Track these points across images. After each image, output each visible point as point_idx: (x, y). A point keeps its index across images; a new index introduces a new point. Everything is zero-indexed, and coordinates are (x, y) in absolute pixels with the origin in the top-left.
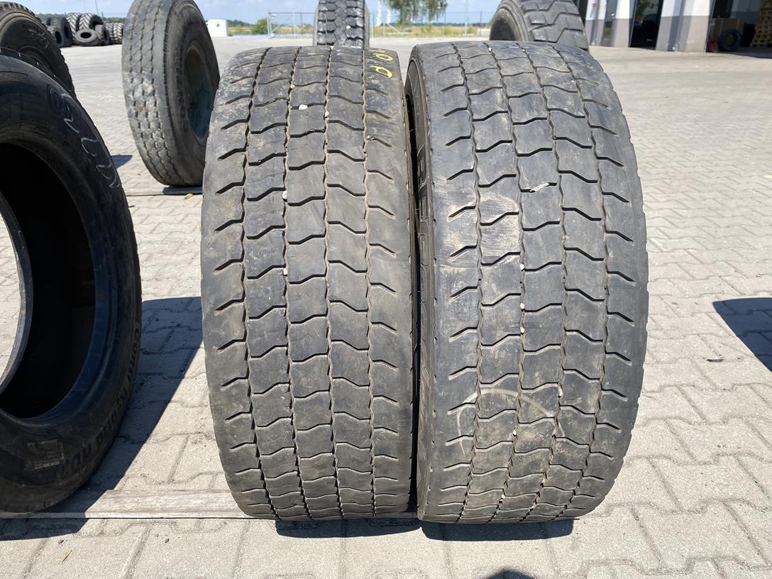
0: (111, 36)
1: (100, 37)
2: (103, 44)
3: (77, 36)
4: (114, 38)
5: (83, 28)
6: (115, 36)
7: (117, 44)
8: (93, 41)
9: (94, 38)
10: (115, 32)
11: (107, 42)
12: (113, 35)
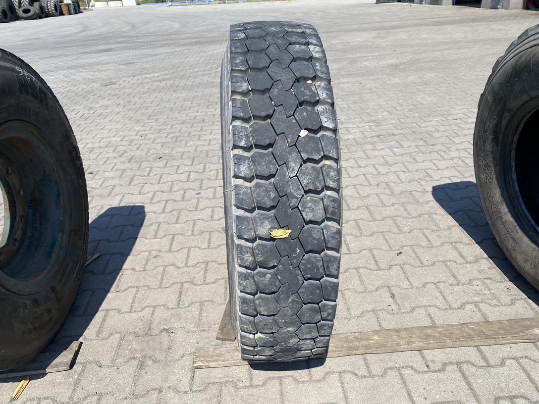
0: (46, 10)
1: (37, 13)
2: (40, 18)
3: (20, 12)
4: (49, 12)
5: (24, 5)
6: (50, 10)
7: (52, 16)
8: (33, 15)
9: (33, 13)
10: (49, 7)
11: (44, 16)
12: (48, 9)
